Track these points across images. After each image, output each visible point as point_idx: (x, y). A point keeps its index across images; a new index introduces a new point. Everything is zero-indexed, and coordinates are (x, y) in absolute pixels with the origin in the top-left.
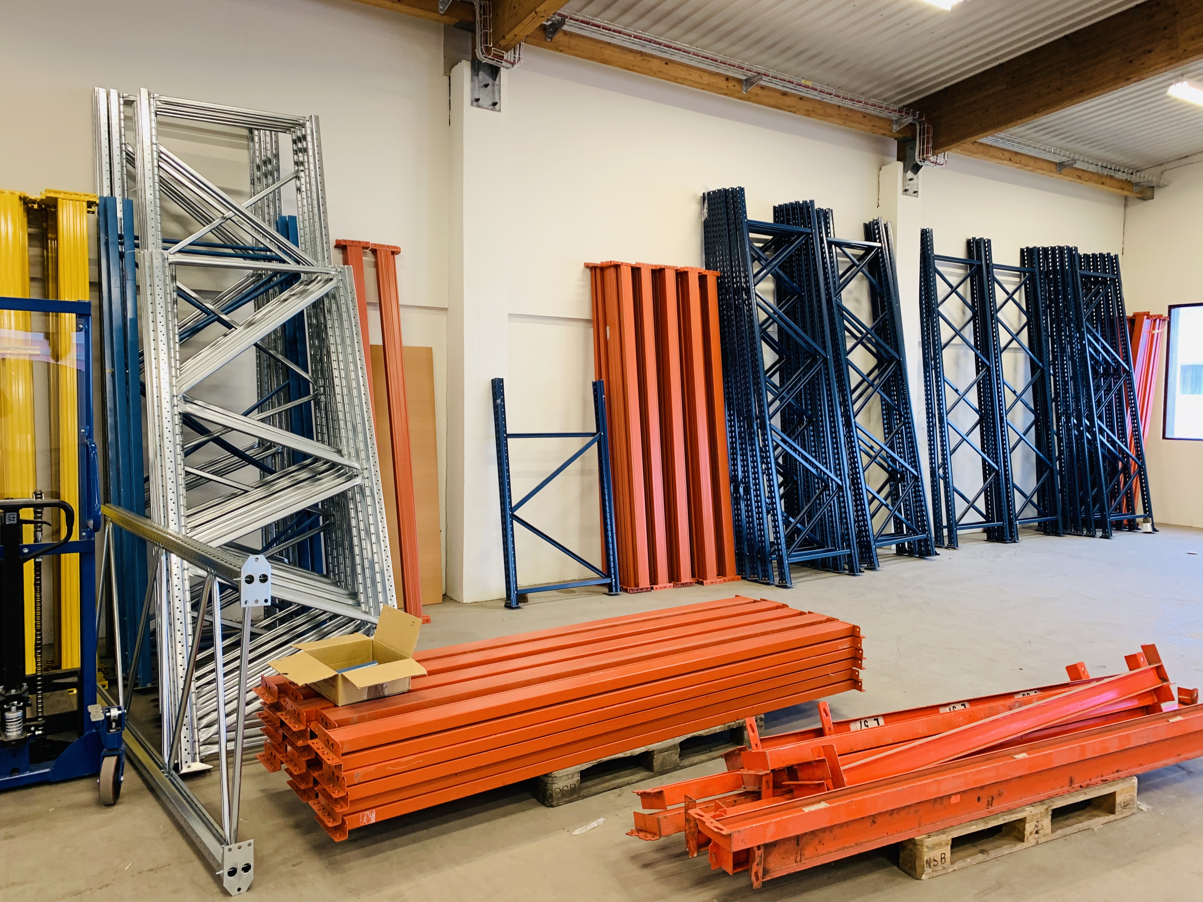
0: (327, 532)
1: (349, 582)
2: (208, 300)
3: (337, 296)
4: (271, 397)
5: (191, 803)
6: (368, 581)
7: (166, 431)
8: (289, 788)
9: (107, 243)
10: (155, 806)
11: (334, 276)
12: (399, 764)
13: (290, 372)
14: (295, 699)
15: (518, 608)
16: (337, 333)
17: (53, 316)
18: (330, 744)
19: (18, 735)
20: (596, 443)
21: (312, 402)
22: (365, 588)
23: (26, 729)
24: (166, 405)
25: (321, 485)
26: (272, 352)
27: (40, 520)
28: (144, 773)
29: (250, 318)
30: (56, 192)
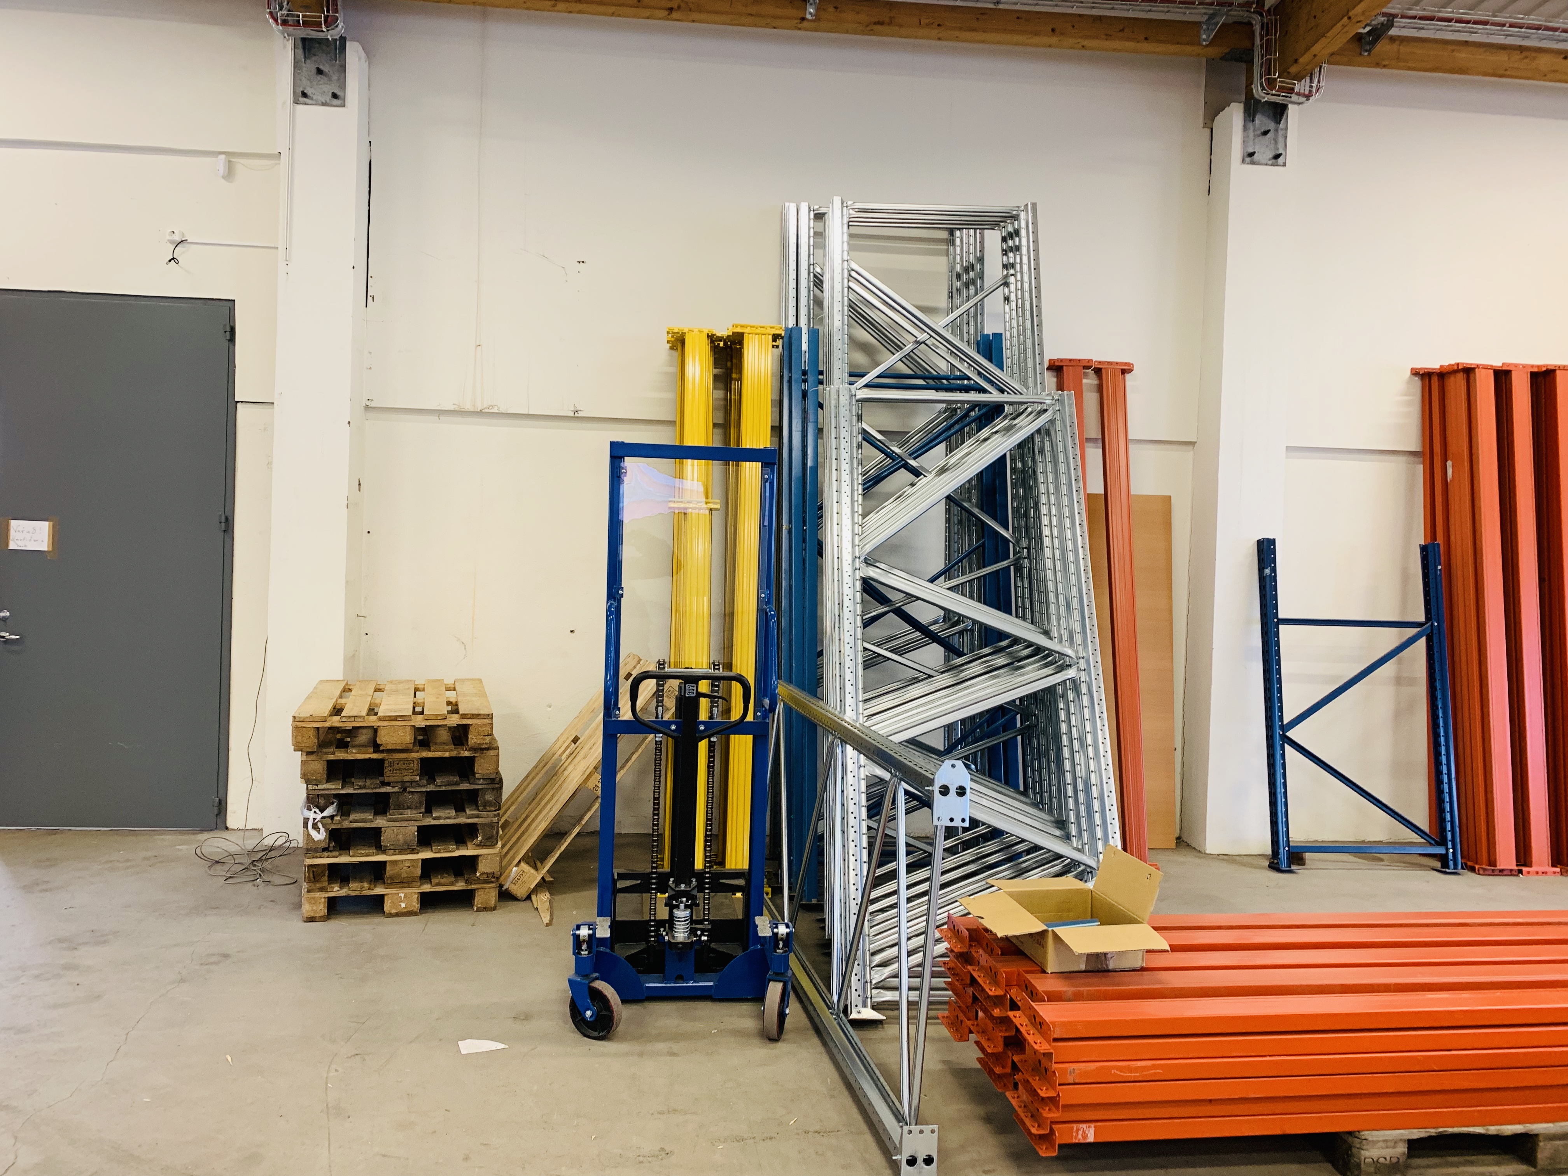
0: (1026, 736)
1: (1055, 806)
2: (894, 443)
3: (1053, 433)
4: (961, 561)
5: (862, 1059)
6: (1082, 808)
7: (846, 599)
8: (979, 1066)
9: (790, 381)
10: (821, 1053)
11: (1050, 406)
12: (1130, 1069)
13: (986, 529)
14: (991, 952)
15: (1291, 872)
16: (1050, 479)
17: (733, 465)
18: (1039, 1024)
19: (685, 938)
20: (1423, 639)
21: (1012, 568)
22: (1078, 816)
23: (693, 932)
24: (847, 568)
25: (1023, 675)
26: (965, 504)
27: (716, 694)
28: (810, 1008)
29: (942, 463)
30: (742, 326)
